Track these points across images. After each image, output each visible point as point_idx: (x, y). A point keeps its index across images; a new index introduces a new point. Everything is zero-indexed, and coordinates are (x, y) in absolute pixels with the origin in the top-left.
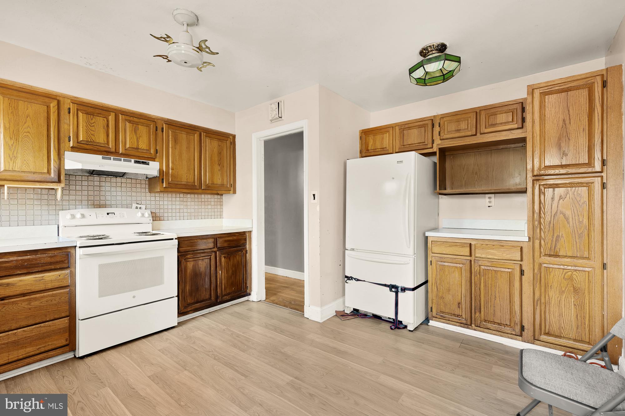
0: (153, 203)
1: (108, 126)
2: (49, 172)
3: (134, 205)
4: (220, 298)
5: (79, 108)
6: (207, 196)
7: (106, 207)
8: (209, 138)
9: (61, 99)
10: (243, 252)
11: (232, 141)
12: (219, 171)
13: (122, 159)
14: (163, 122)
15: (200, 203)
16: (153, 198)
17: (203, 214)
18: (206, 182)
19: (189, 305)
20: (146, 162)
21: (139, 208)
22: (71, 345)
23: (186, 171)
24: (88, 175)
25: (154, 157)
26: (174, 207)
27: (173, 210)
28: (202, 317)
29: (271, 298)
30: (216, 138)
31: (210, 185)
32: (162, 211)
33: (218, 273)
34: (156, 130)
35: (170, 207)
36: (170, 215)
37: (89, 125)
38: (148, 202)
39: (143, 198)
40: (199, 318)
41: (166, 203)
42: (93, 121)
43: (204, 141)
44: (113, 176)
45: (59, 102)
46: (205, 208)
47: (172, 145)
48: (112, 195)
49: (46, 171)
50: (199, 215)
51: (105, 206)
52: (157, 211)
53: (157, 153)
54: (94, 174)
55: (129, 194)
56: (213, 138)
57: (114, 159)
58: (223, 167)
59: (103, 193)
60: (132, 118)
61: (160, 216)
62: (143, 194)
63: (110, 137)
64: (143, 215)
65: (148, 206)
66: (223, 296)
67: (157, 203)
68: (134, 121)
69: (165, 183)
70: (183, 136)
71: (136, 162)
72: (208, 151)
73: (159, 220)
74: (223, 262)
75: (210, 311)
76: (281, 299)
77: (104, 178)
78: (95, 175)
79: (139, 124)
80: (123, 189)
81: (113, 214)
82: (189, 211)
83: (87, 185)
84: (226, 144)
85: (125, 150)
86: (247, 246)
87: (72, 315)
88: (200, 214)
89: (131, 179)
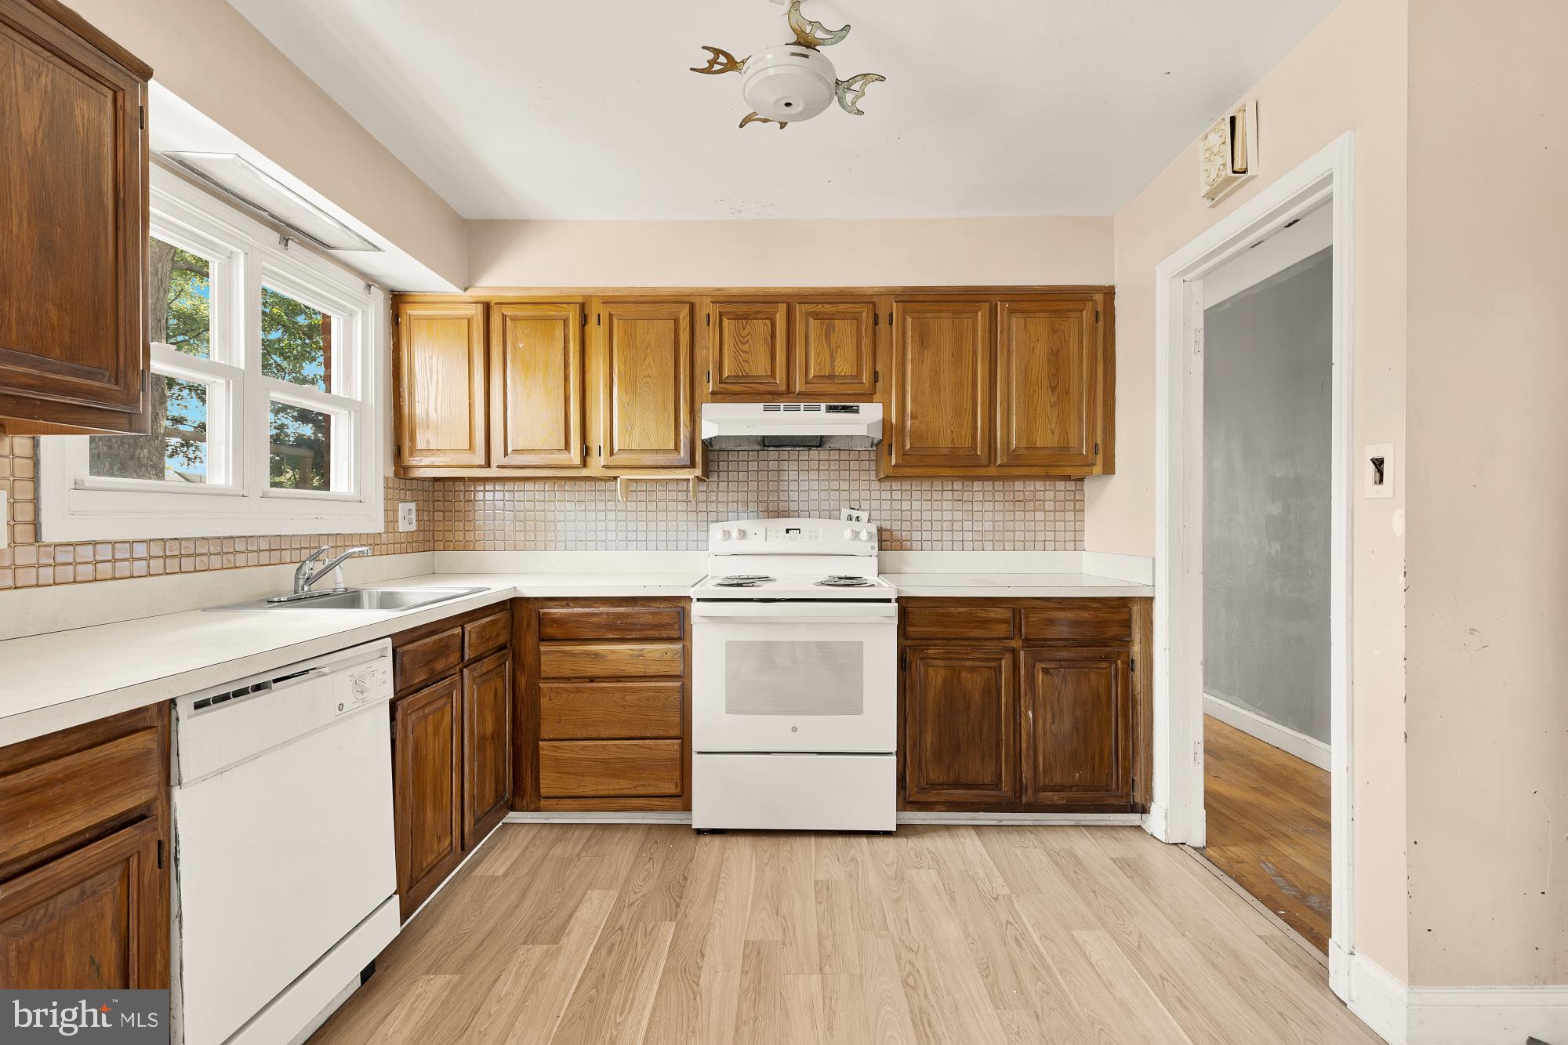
0: (886, 505)
1: (773, 336)
2: (677, 448)
3: (845, 512)
4: (1030, 792)
5: (723, 310)
6: (1030, 486)
7: (789, 517)
8: (1019, 315)
9: (697, 300)
10: (1117, 665)
11: (1100, 308)
12: (1051, 406)
13: (802, 405)
14: (892, 298)
15: (1009, 506)
16: (886, 495)
17: (1019, 536)
18: (1009, 443)
19: (934, 785)
20: (851, 407)
21: (854, 519)
22: (682, 798)
23: (949, 418)
24: (758, 448)
25: (871, 392)
26: (937, 515)
27: (934, 523)
28: (973, 832)
29: (1232, 849)
30: (1042, 311)
31: (1023, 452)
32: (906, 526)
33: (1023, 715)
34: (876, 323)
35: (927, 516)
36: (926, 535)
37: (739, 343)
38: (875, 505)
39: (865, 495)
40: (963, 831)
41: (916, 505)
42: (746, 332)
43: (1006, 326)
44: (803, 446)
45: (692, 307)
46: (1024, 520)
47: (912, 353)
48: (802, 489)
49: (672, 446)
50: (1006, 539)
51: (786, 514)
52: (896, 526)
53: (876, 381)
54: (768, 446)
55: (834, 485)
56: (1034, 312)
57: (786, 409)
58: (1067, 393)
59: (784, 486)
60: (820, 306)
61: (903, 539)
62: (864, 485)
63: (778, 359)
64: (856, 535)
65: (876, 514)
66: (1036, 791)
67: (896, 505)
68: (825, 313)
69: (896, 453)
70: (943, 325)
71: (830, 409)
72: (1017, 354)
73: (899, 548)
74: (1040, 684)
75: (1001, 821)
76: (1269, 869)
77: (787, 452)
78: (771, 448)
79: (836, 317)
80: (823, 475)
81: (798, 531)
82: (978, 526)
83: (756, 469)
84: (1076, 323)
85: (806, 383)
86: (1136, 649)
87: (684, 736)
88: (1009, 535)
89: (839, 450)
